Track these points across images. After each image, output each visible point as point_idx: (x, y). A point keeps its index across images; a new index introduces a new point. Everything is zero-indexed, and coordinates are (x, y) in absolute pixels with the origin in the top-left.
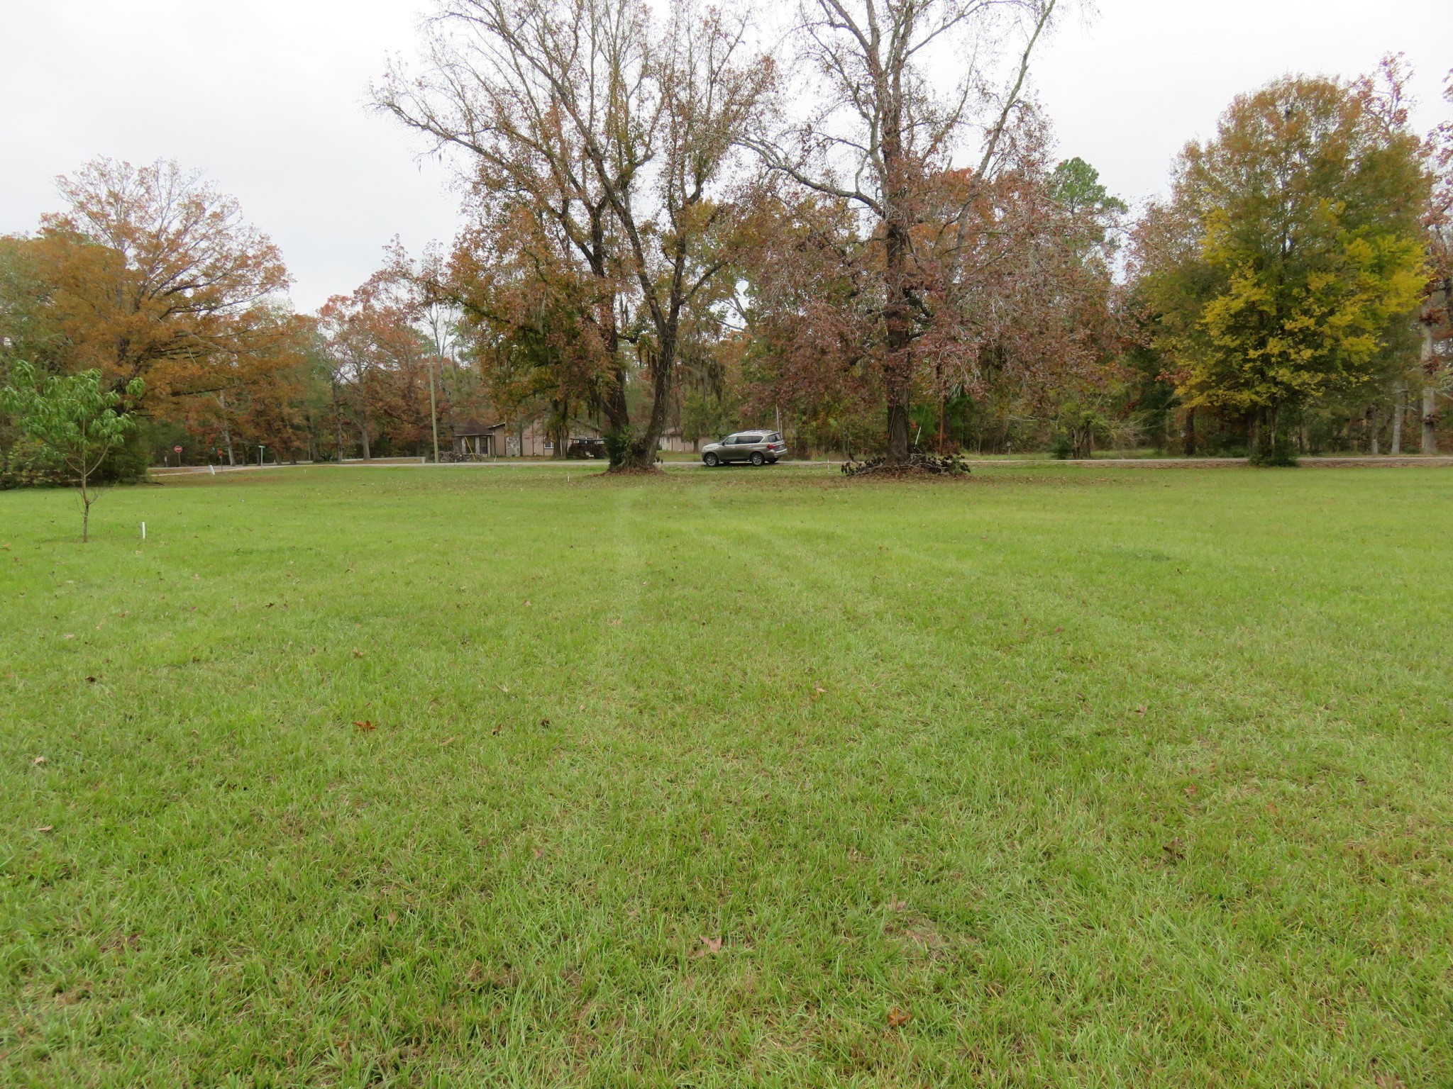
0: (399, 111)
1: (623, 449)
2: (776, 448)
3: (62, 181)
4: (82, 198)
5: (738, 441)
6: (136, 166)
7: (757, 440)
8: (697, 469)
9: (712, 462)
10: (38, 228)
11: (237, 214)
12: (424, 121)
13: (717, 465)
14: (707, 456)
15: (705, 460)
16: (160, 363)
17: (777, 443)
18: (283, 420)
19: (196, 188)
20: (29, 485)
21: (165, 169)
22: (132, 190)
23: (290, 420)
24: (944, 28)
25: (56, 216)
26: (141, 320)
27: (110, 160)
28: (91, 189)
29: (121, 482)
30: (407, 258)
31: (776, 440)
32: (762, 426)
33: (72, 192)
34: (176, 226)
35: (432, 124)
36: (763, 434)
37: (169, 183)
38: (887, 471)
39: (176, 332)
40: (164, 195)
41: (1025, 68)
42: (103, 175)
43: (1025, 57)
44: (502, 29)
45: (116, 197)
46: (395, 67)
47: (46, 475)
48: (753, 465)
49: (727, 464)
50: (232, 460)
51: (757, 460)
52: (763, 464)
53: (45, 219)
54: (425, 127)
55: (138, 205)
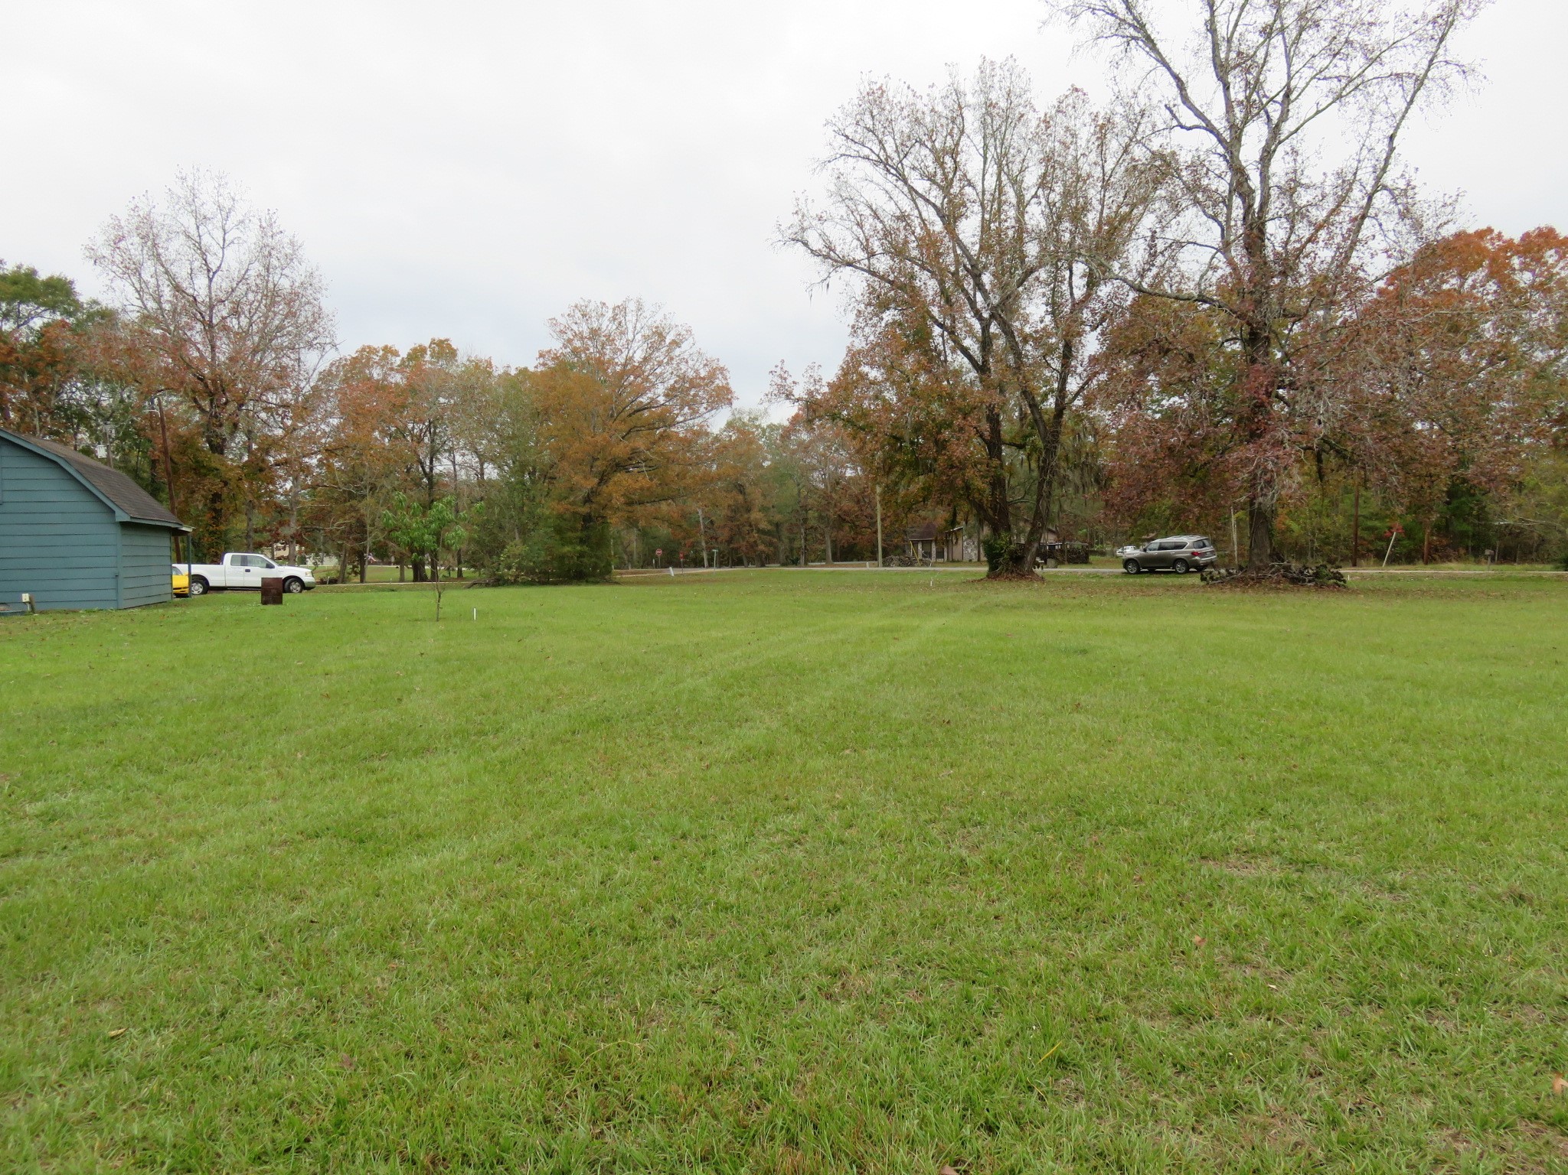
0: (806, 244)
1: (1001, 555)
2: (1202, 555)
3: (554, 322)
4: (570, 335)
5: (1161, 548)
6: (611, 305)
7: (1180, 546)
8: (1117, 577)
9: (1132, 568)
10: (536, 363)
11: (691, 340)
12: (825, 251)
13: (1138, 572)
14: (1127, 562)
15: (1125, 567)
16: (619, 476)
17: (1204, 550)
18: (751, 526)
19: (658, 319)
20: (514, 583)
21: (632, 306)
22: (606, 325)
23: (756, 525)
24: (1318, 112)
25: (550, 351)
26: (605, 439)
27: (590, 301)
28: (575, 327)
29: (587, 582)
30: (789, 381)
31: (1204, 546)
32: (1185, 531)
33: (561, 331)
34: (638, 357)
35: (832, 253)
36: (1188, 540)
37: (634, 318)
38: (1242, 580)
39: (633, 449)
40: (631, 329)
41: (1392, 149)
42: (584, 315)
43: (1392, 138)
44: (885, 163)
45: (595, 333)
46: (802, 205)
47: (527, 574)
48: (1176, 572)
49: (1152, 572)
50: (706, 563)
51: (1180, 567)
52: (1187, 572)
53: (541, 355)
54: (827, 257)
55: (610, 339)
